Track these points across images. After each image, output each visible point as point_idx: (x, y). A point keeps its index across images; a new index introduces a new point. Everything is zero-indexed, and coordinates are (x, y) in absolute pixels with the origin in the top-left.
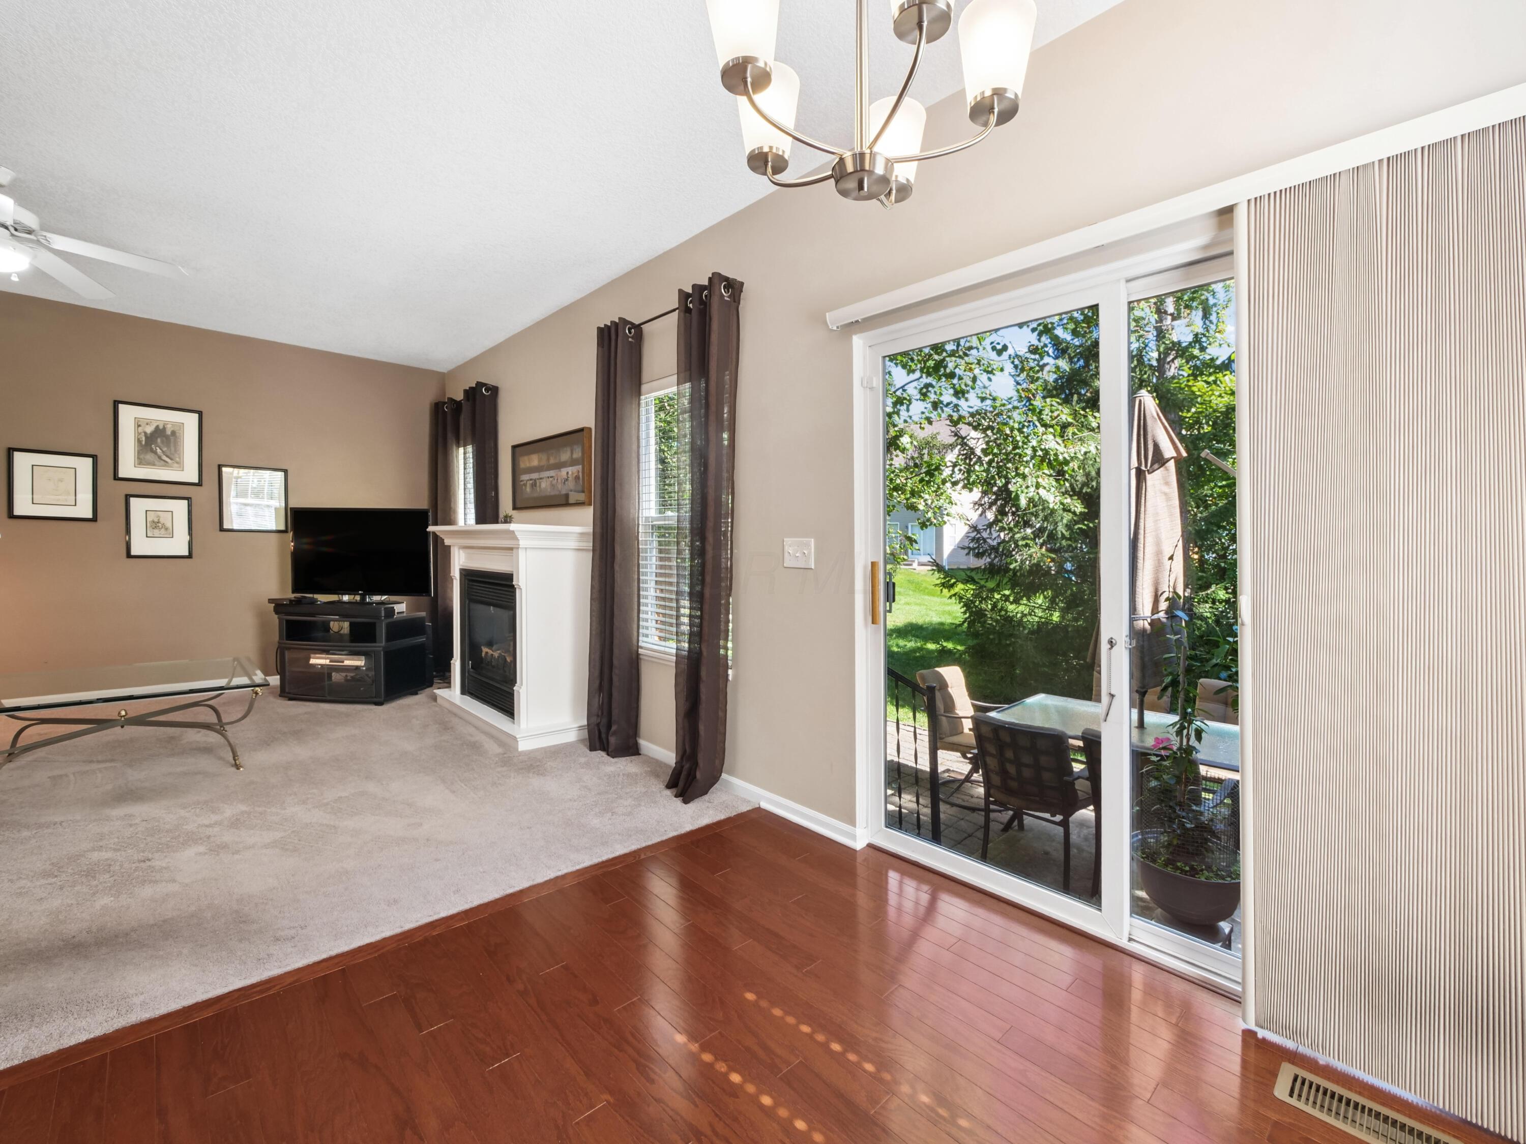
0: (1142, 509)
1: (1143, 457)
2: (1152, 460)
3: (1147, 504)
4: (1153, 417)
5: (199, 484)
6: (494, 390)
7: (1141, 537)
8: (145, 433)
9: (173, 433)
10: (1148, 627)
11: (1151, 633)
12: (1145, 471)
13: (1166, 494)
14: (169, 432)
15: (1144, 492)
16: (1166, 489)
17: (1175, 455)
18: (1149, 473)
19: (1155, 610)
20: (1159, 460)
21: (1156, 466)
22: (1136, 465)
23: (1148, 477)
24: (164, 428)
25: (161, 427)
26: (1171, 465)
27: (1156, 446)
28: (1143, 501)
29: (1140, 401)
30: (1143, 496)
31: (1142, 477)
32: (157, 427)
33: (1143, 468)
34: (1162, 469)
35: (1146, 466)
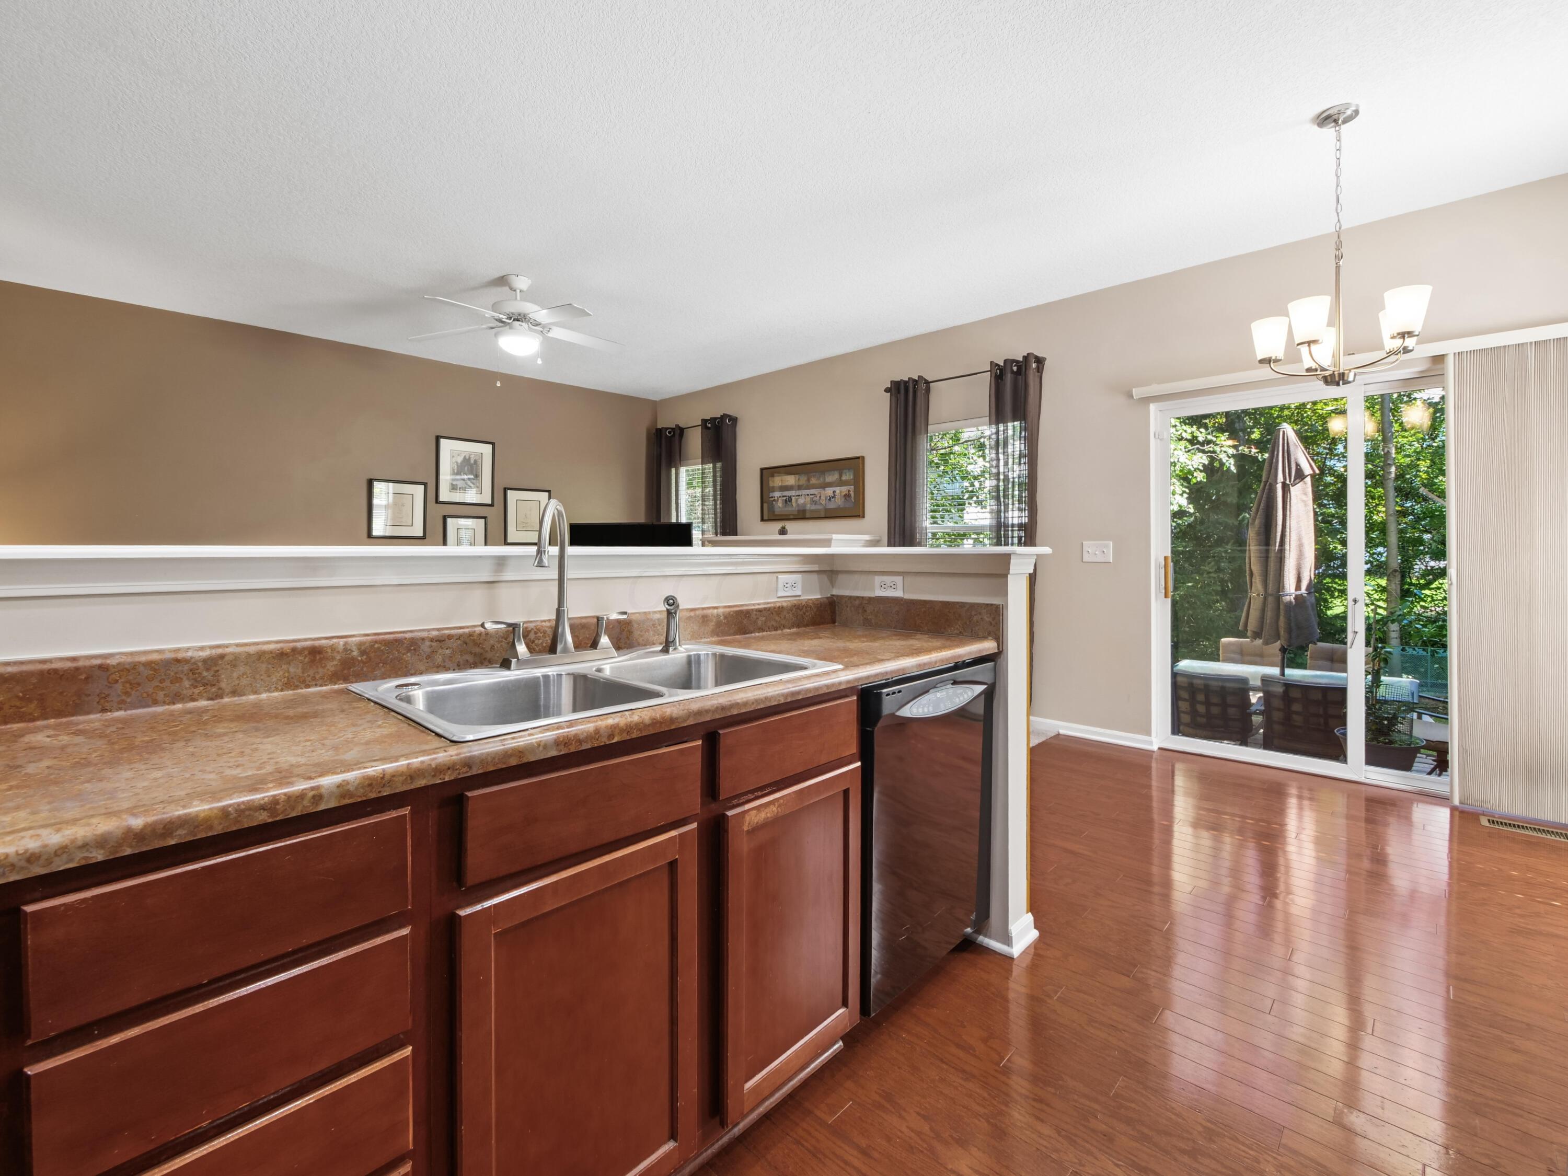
0: (1288, 513)
1: (1287, 474)
2: (1295, 477)
3: (1292, 508)
4: (1295, 444)
5: (492, 505)
6: (734, 420)
7: (1287, 533)
8: (457, 462)
9: (475, 461)
10: (1293, 601)
11: (1295, 605)
12: (1289, 485)
13: (1304, 501)
14: (472, 461)
15: (1289, 500)
16: (1304, 498)
17: (1312, 472)
18: (1293, 486)
19: (1298, 587)
20: (1300, 476)
21: (1297, 481)
22: (1282, 480)
23: (1292, 489)
24: (470, 458)
25: (467, 457)
26: (1308, 479)
27: (1297, 465)
28: (1288, 507)
29: (1284, 432)
30: (1289, 503)
31: (1286, 489)
32: (465, 456)
33: (1288, 482)
34: (1301, 483)
35: (1290, 481)
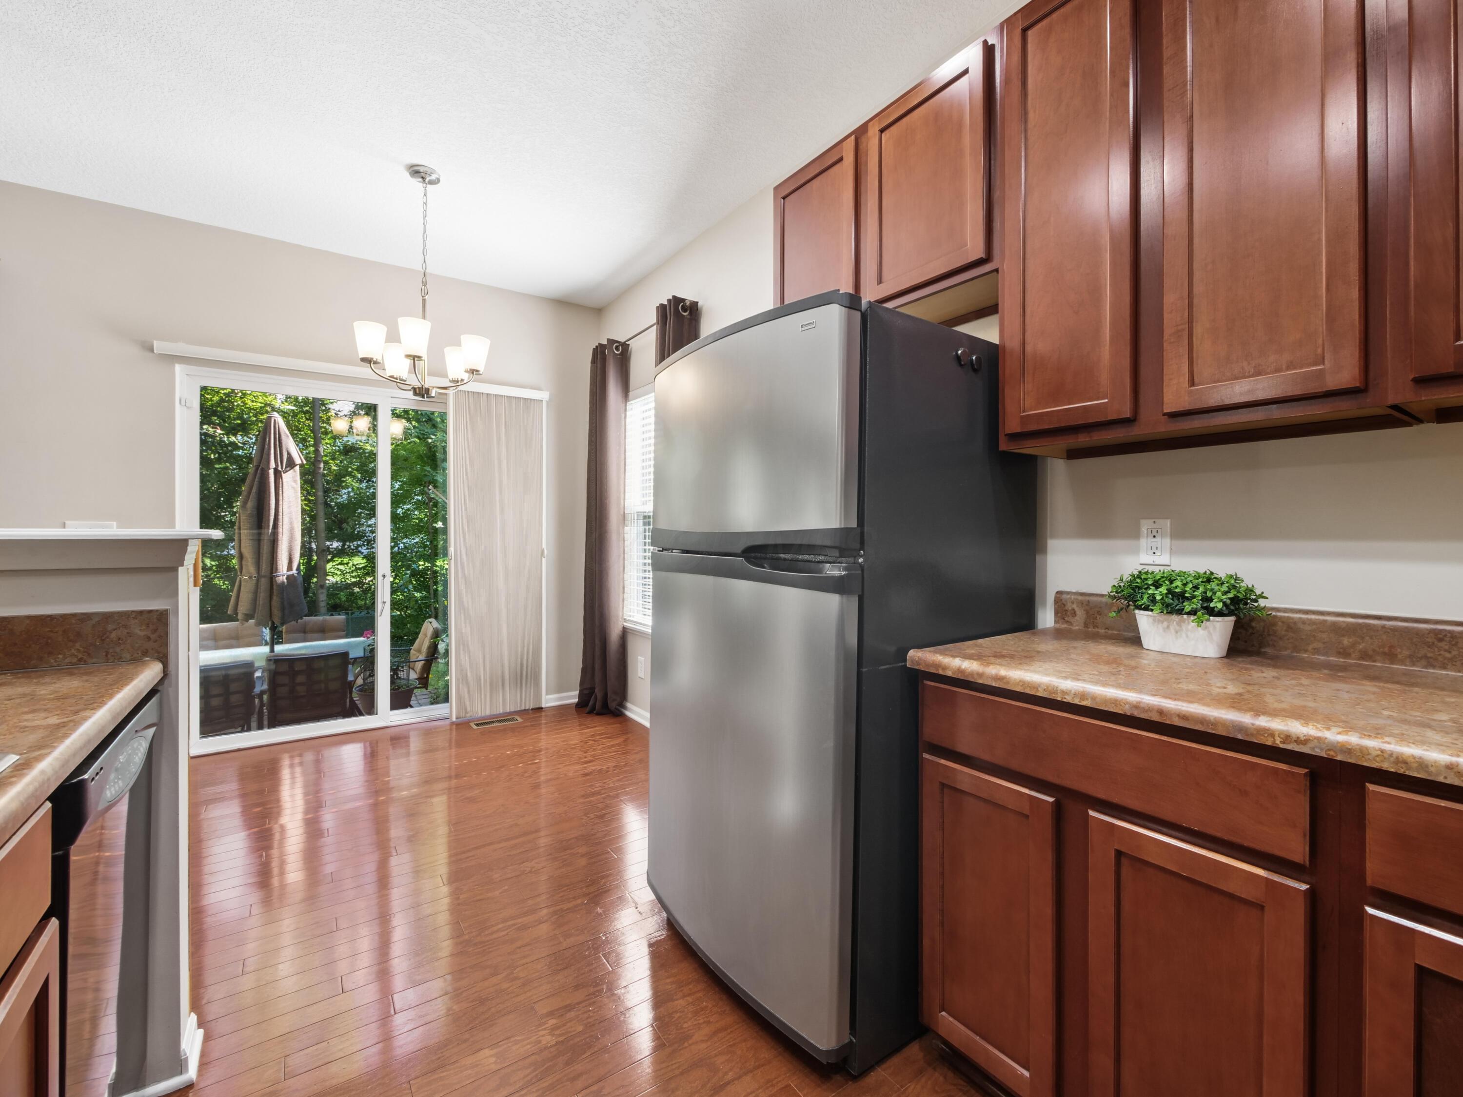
0: (281, 498)
1: (279, 459)
2: (286, 464)
3: (284, 494)
4: (286, 434)
7: (280, 517)
10: (285, 580)
11: (287, 585)
12: (281, 471)
13: (294, 488)
15: (281, 486)
16: (294, 484)
17: (301, 462)
18: (284, 473)
19: (290, 568)
20: (291, 464)
21: (288, 469)
22: (274, 466)
23: (284, 475)
26: (297, 468)
27: (289, 454)
28: (281, 493)
29: (275, 420)
30: (281, 489)
31: (278, 475)
33: (280, 469)
34: (292, 471)
35: (282, 468)
